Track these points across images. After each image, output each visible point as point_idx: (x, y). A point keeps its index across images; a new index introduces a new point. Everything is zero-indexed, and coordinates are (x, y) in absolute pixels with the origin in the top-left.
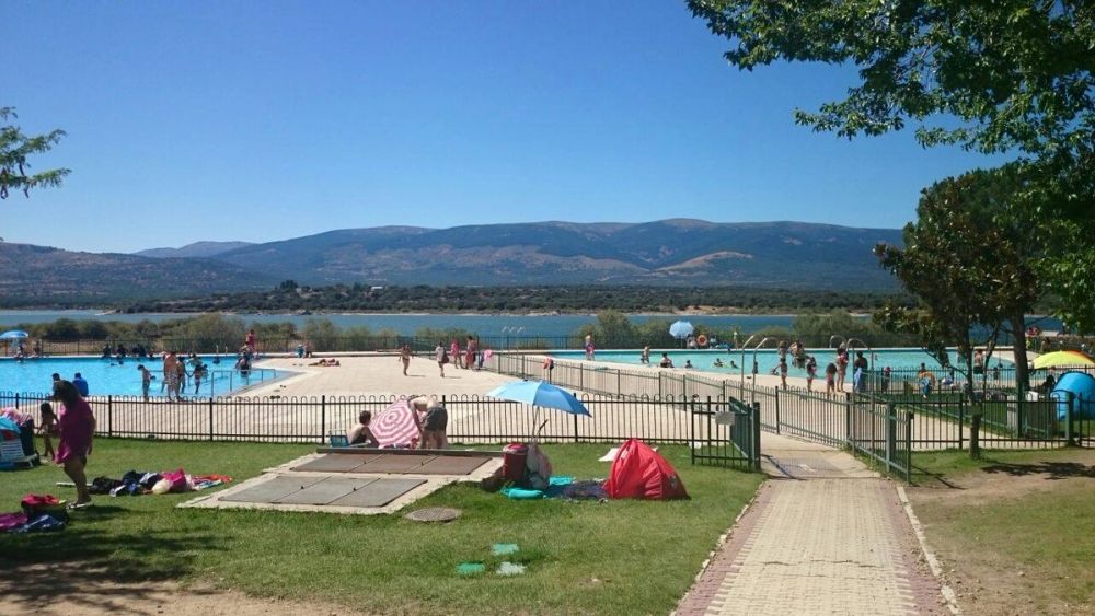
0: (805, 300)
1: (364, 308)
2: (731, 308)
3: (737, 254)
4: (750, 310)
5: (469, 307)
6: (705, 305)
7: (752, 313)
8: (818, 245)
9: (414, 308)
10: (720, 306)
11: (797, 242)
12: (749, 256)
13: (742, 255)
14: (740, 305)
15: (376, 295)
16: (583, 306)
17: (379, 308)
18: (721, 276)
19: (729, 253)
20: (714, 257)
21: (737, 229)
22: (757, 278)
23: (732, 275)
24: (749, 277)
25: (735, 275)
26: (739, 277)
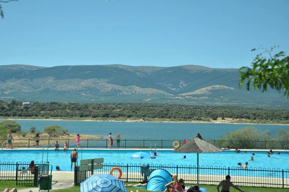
1: (20, 115)
2: (244, 119)
3: (225, 87)
4: (255, 121)
5: (87, 116)
6: (227, 117)
7: (258, 123)
9: (52, 116)
12: (232, 88)
13: (228, 88)
14: (249, 118)
15: (27, 108)
16: (155, 117)
17: (30, 116)
18: (216, 99)
19: (220, 86)
20: (212, 88)
21: (224, 72)
22: (237, 101)
23: (222, 99)
24: (232, 100)
25: (224, 99)
26: (226, 100)
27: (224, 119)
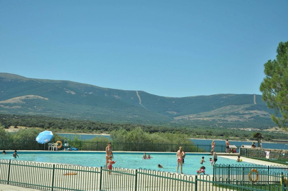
0: (79, 125)
3: (40, 97)
6: (21, 126)
8: (84, 96)
10: (31, 127)
11: (73, 93)
12: (46, 99)
13: (42, 98)
18: (29, 109)
19: (34, 96)
20: (26, 97)
21: (40, 83)
22: (50, 112)
23: (36, 109)
24: (46, 111)
25: (38, 109)
26: (40, 110)
27: (17, 128)
